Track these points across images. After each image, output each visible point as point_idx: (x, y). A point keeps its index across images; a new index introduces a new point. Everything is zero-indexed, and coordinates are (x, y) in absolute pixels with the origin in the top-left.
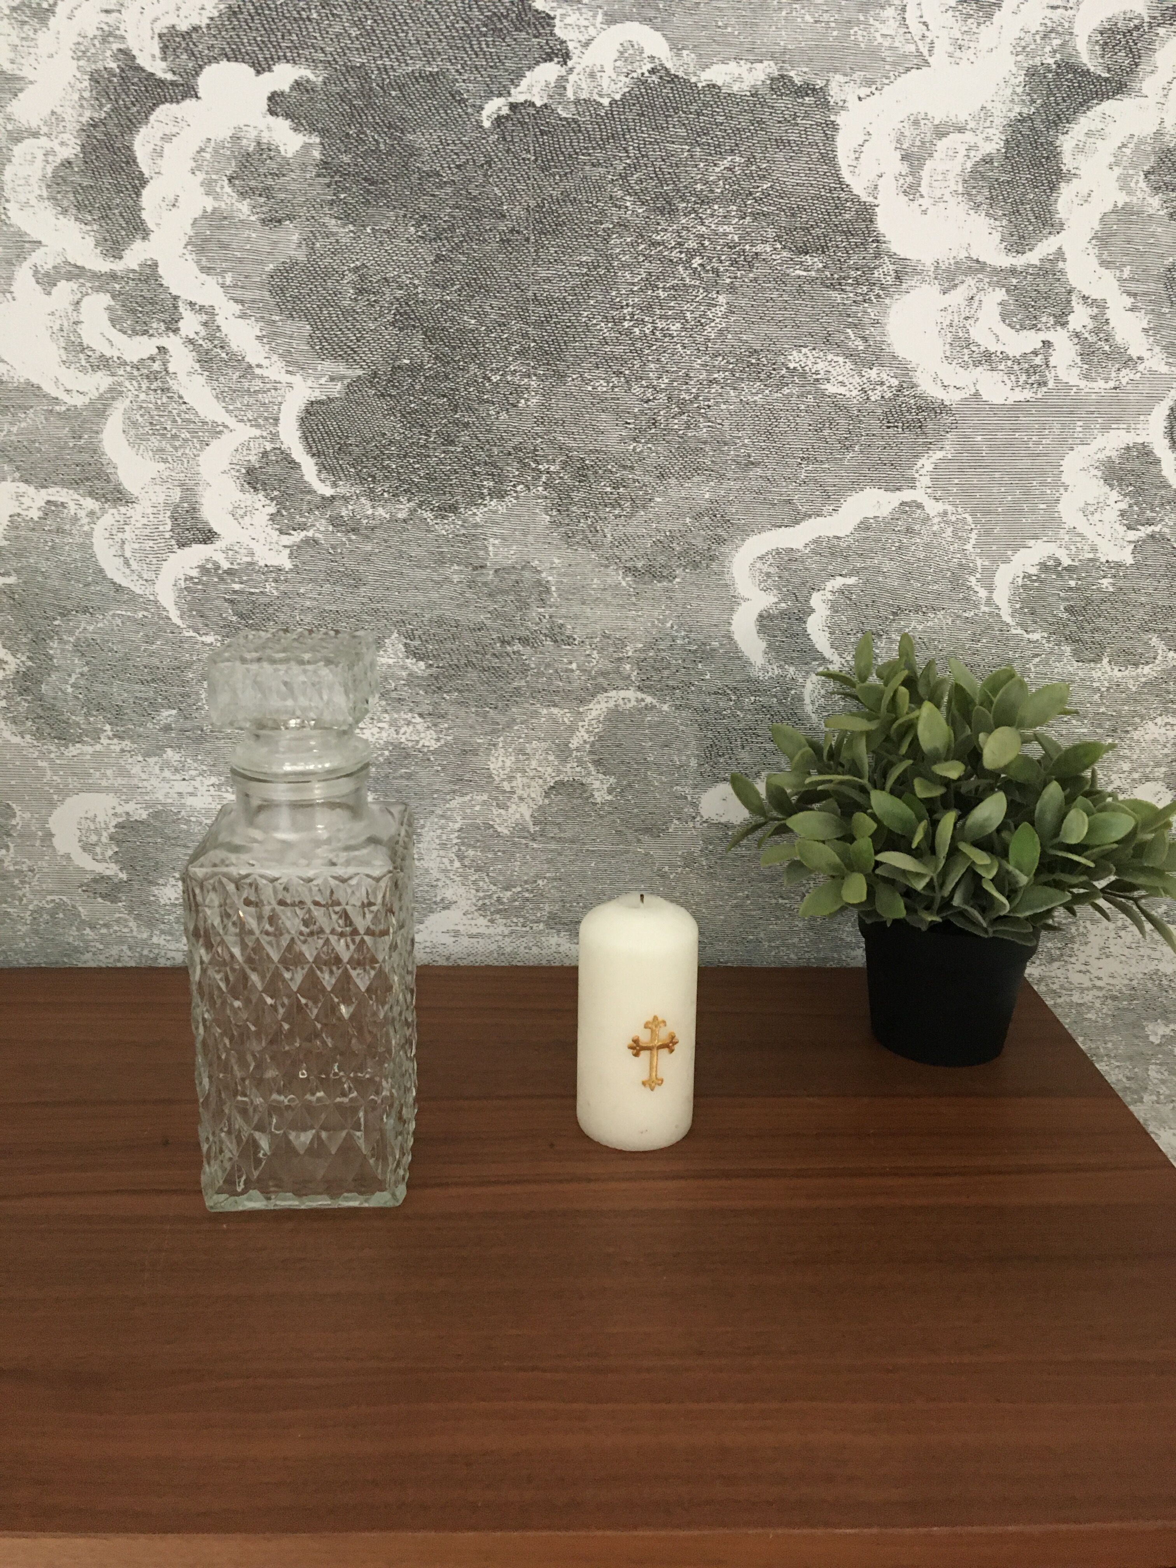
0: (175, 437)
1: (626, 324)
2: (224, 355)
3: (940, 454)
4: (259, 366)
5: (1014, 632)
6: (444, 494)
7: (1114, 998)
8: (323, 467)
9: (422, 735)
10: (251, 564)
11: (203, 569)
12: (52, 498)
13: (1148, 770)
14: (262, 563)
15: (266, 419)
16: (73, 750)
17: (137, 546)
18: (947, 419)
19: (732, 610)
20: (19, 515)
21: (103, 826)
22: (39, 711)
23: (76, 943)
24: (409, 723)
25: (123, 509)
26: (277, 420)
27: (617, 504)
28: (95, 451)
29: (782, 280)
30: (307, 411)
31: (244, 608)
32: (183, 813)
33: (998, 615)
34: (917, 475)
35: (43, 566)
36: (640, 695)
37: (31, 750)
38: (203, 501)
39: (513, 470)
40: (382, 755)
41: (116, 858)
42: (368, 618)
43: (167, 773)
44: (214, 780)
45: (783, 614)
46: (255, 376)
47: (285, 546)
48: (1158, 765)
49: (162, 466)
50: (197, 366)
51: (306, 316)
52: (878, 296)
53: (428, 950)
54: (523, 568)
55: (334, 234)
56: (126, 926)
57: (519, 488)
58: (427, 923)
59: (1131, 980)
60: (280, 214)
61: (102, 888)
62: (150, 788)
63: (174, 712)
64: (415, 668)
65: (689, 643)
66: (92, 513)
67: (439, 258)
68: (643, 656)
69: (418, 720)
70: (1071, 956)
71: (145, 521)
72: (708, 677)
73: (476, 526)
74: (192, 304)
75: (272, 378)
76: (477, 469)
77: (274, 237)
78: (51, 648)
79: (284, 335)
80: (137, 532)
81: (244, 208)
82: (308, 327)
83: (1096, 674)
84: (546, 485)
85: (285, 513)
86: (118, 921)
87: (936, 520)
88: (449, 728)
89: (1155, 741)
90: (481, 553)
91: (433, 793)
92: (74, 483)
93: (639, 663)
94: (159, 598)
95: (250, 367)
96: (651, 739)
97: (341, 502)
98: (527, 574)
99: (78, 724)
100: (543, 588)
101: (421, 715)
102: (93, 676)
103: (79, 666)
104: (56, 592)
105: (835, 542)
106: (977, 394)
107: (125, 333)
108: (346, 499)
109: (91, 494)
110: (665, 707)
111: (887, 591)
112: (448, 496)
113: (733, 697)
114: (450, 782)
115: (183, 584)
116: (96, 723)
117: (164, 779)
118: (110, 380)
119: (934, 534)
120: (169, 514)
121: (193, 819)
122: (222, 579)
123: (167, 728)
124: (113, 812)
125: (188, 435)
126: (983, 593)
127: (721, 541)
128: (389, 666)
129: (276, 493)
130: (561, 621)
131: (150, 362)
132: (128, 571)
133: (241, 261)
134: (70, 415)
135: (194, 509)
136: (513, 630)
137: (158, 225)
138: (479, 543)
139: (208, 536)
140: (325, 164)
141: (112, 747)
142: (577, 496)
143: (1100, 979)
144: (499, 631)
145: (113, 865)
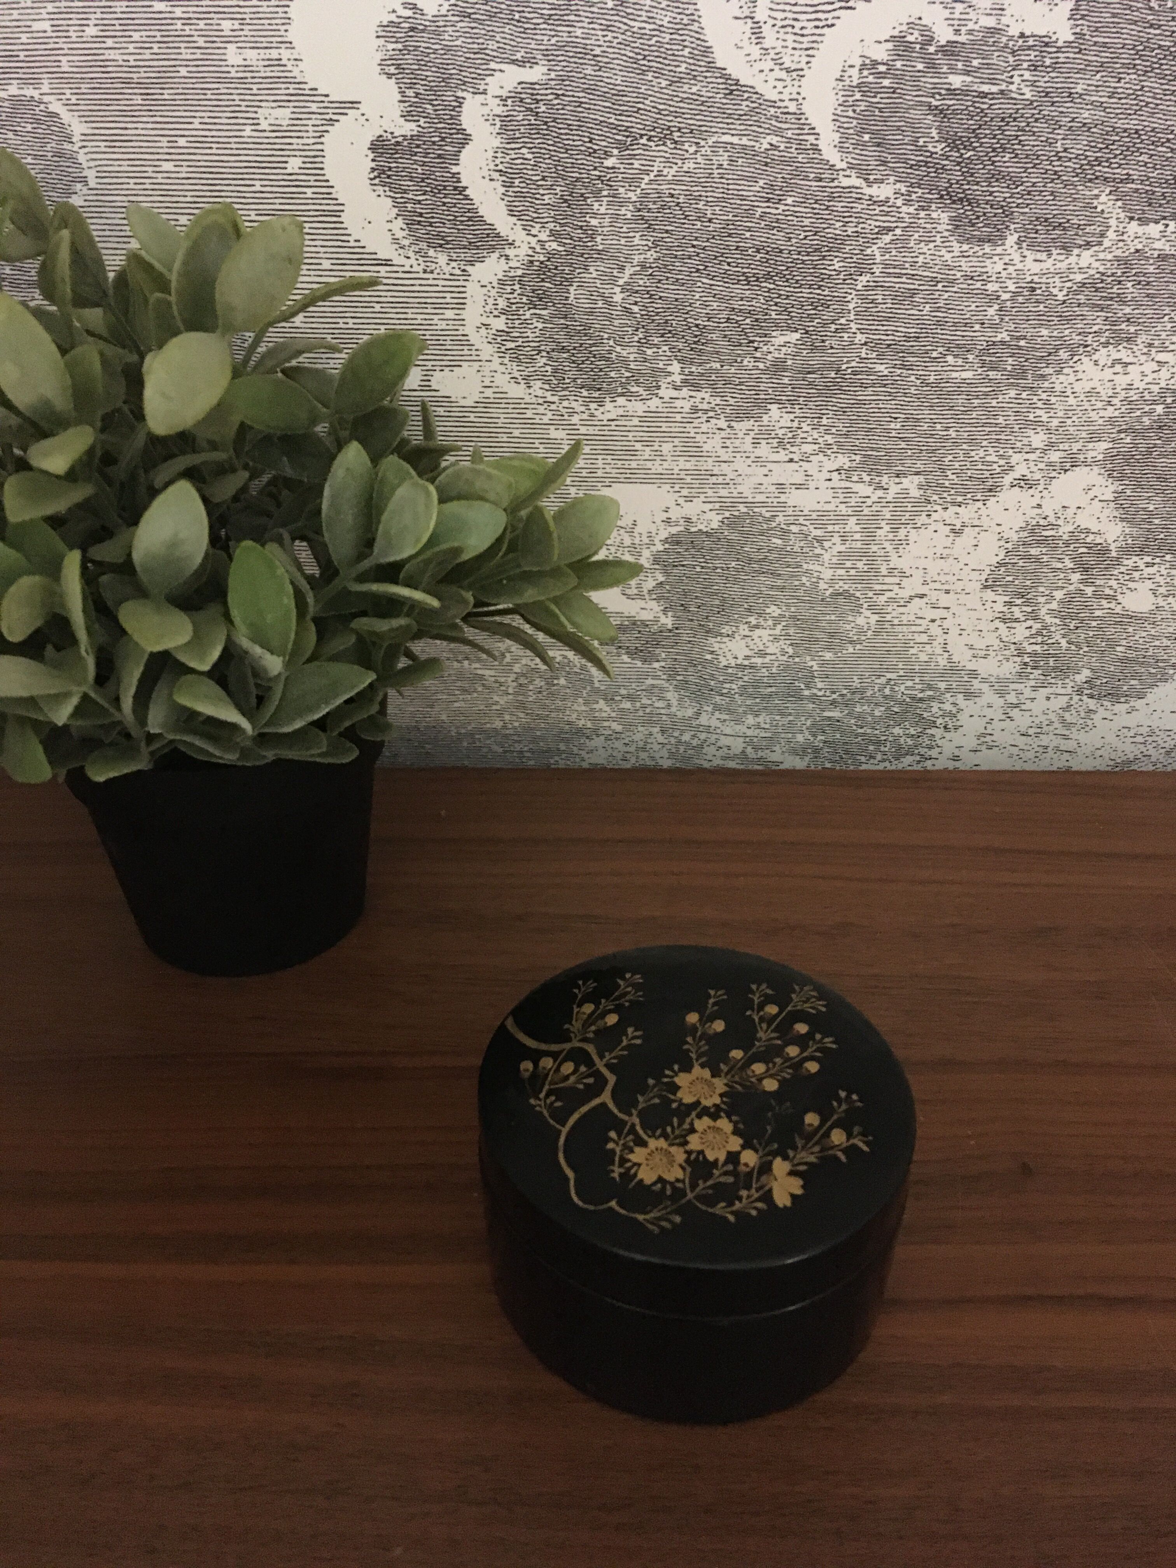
10: (994, 31)
11: (900, 45)
14: (1014, 31)
16: (611, 409)
21: (646, 541)
22: (561, 337)
23: (581, 723)
31: (962, 126)
32: (780, 519)
37: (541, 410)
41: (659, 593)
43: (764, 451)
44: (842, 461)
53: (1139, 739)
56: (661, 699)
58: (1150, 698)
61: (632, 639)
62: (732, 475)
63: (795, 337)
78: (595, 215)
94: (805, 108)
99: (625, 361)
102: (661, 269)
103: (640, 249)
104: (616, 97)
115: (855, 78)
116: (655, 358)
117: (757, 460)
121: (794, 529)
122: (931, 66)
123: (778, 367)
124: (666, 515)
141: (678, 404)
145: (654, 603)
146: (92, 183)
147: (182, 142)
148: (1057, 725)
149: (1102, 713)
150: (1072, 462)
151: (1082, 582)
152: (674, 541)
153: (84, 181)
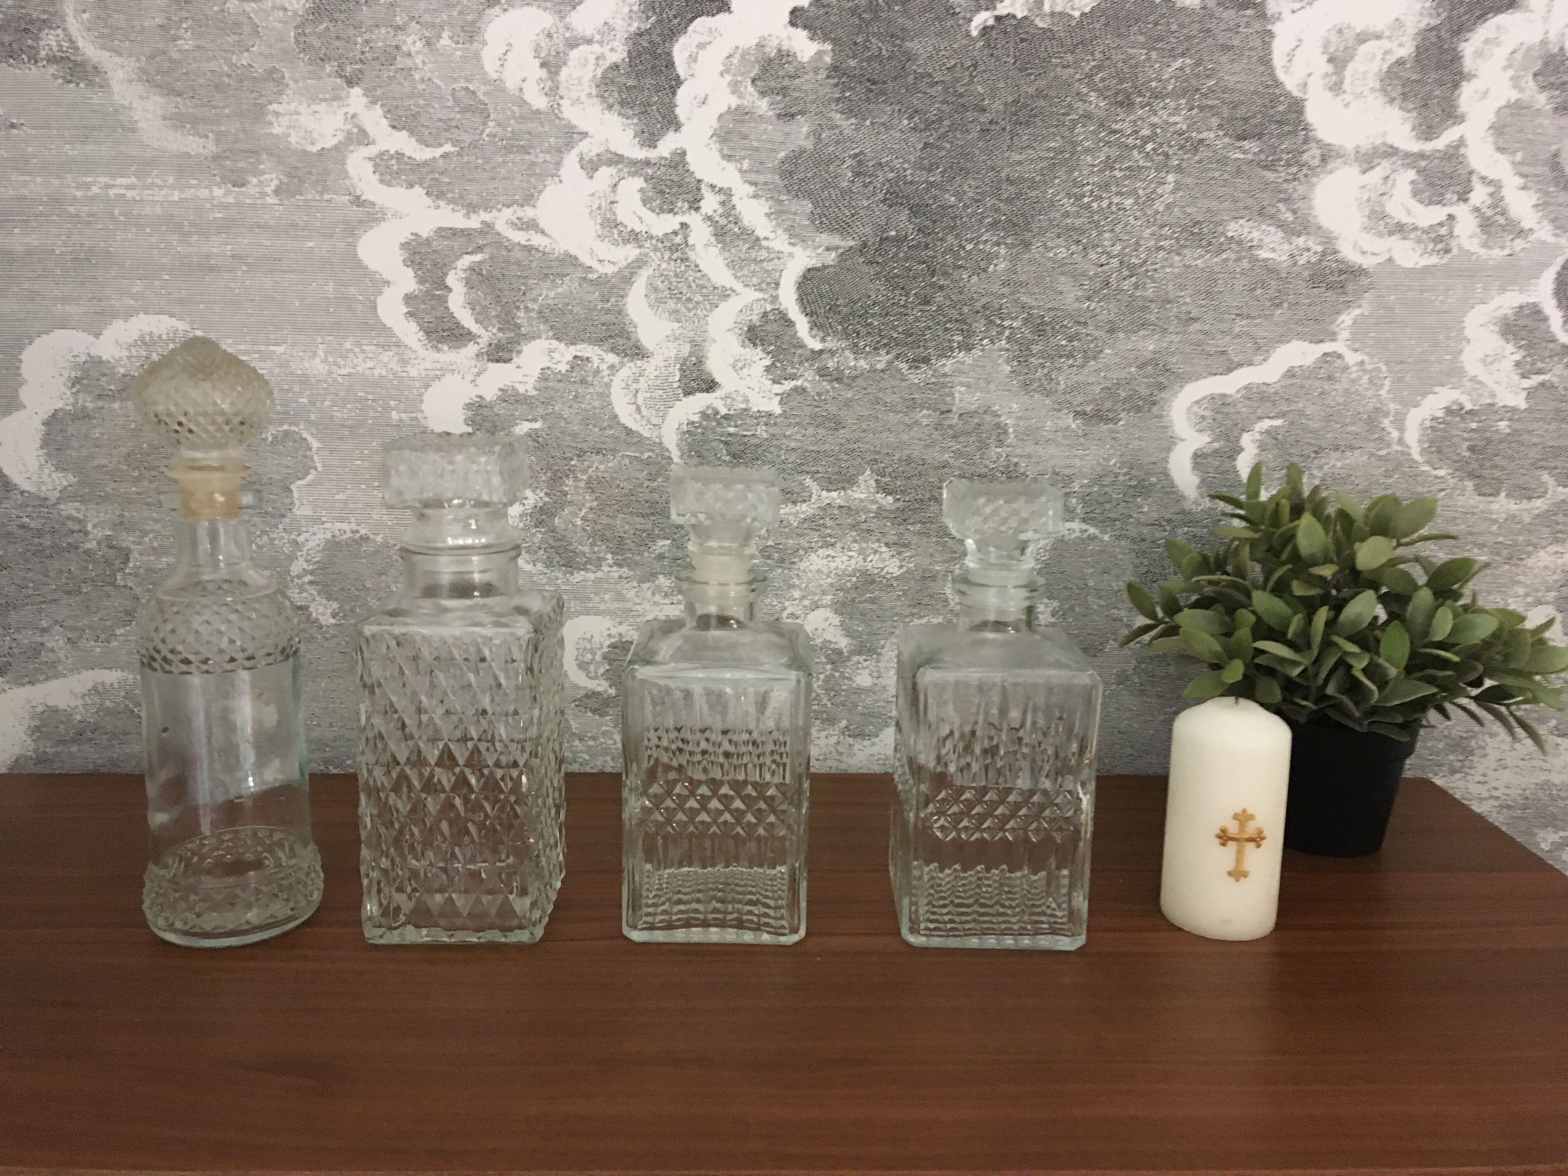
0: (689, 300)
1: (1086, 200)
2: (736, 230)
3: (1358, 311)
4: (766, 239)
5: (1423, 469)
6: (919, 347)
7: (1509, 807)
8: (814, 325)
9: (887, 563)
10: (746, 410)
11: (704, 415)
12: (579, 354)
13: (1540, 594)
14: (755, 409)
15: (769, 284)
16: (578, 577)
17: (648, 395)
18: (1365, 281)
19: (1169, 450)
20: (549, 368)
22: (551, 542)
24: (875, 552)
25: (639, 363)
26: (777, 284)
27: (1070, 356)
28: (620, 313)
29: (1223, 161)
30: (804, 277)
31: (736, 448)
33: (1409, 454)
34: (1337, 330)
35: (566, 413)
36: (1084, 526)
37: (541, 577)
38: (709, 355)
39: (980, 326)
40: (850, 581)
41: (607, 675)
42: (846, 457)
43: (658, 598)
45: (1216, 452)
46: (761, 247)
47: (777, 394)
48: (1549, 590)
49: (676, 325)
50: (713, 239)
51: (810, 195)
52: (1306, 176)
53: (881, 762)
54: (985, 412)
55: (837, 126)
56: (612, 739)
57: (985, 342)
58: (881, 736)
59: (1524, 790)
60: (794, 110)
61: (592, 703)
62: (641, 611)
63: (668, 542)
64: (884, 502)
65: (1130, 479)
66: (612, 367)
67: (926, 145)
68: (1088, 490)
69: (884, 549)
70: (1471, 768)
71: (657, 373)
72: (1145, 510)
73: (945, 375)
74: (713, 187)
75: (777, 249)
76: (948, 325)
77: (787, 130)
78: (566, 485)
79: (790, 213)
80: (650, 383)
81: (763, 105)
82: (810, 205)
83: (1495, 507)
84: (1009, 339)
85: (778, 365)
86: (605, 733)
87: (1355, 369)
88: (911, 557)
89: (1546, 567)
90: (948, 399)
91: (893, 616)
92: (600, 341)
93: (1085, 499)
94: (664, 440)
95: (758, 239)
96: (1093, 567)
97: (829, 355)
98: (988, 418)
99: (584, 554)
100: (1001, 430)
101: (887, 545)
102: (600, 510)
103: (590, 501)
104: (574, 436)
105: (1264, 388)
106: (1390, 259)
107: (653, 211)
108: (832, 353)
109: (613, 350)
110: (1106, 538)
111: (1311, 432)
112: (922, 349)
113: (1168, 528)
114: (910, 606)
115: (685, 428)
116: (599, 552)
117: (655, 603)
118: (637, 251)
119: (1353, 381)
120: (678, 366)
122: (719, 424)
123: (661, 557)
124: (608, 633)
125: (701, 299)
126: (1395, 434)
127: (1162, 387)
128: (861, 500)
129: (772, 348)
130: (1016, 460)
131: (673, 236)
132: (638, 417)
133: (757, 149)
134: (601, 282)
135: (700, 362)
136: (973, 468)
137: (689, 119)
138: (947, 390)
139: (711, 386)
140: (835, 68)
141: (612, 574)
142: (1035, 348)
143: (1496, 789)
144: (960, 469)
145: (604, 682)
146: (319, 469)
147: (366, 452)
148: (834, 753)
149: (857, 746)
150: (815, 606)
151: (832, 669)
152: (613, 646)
153: (315, 468)
